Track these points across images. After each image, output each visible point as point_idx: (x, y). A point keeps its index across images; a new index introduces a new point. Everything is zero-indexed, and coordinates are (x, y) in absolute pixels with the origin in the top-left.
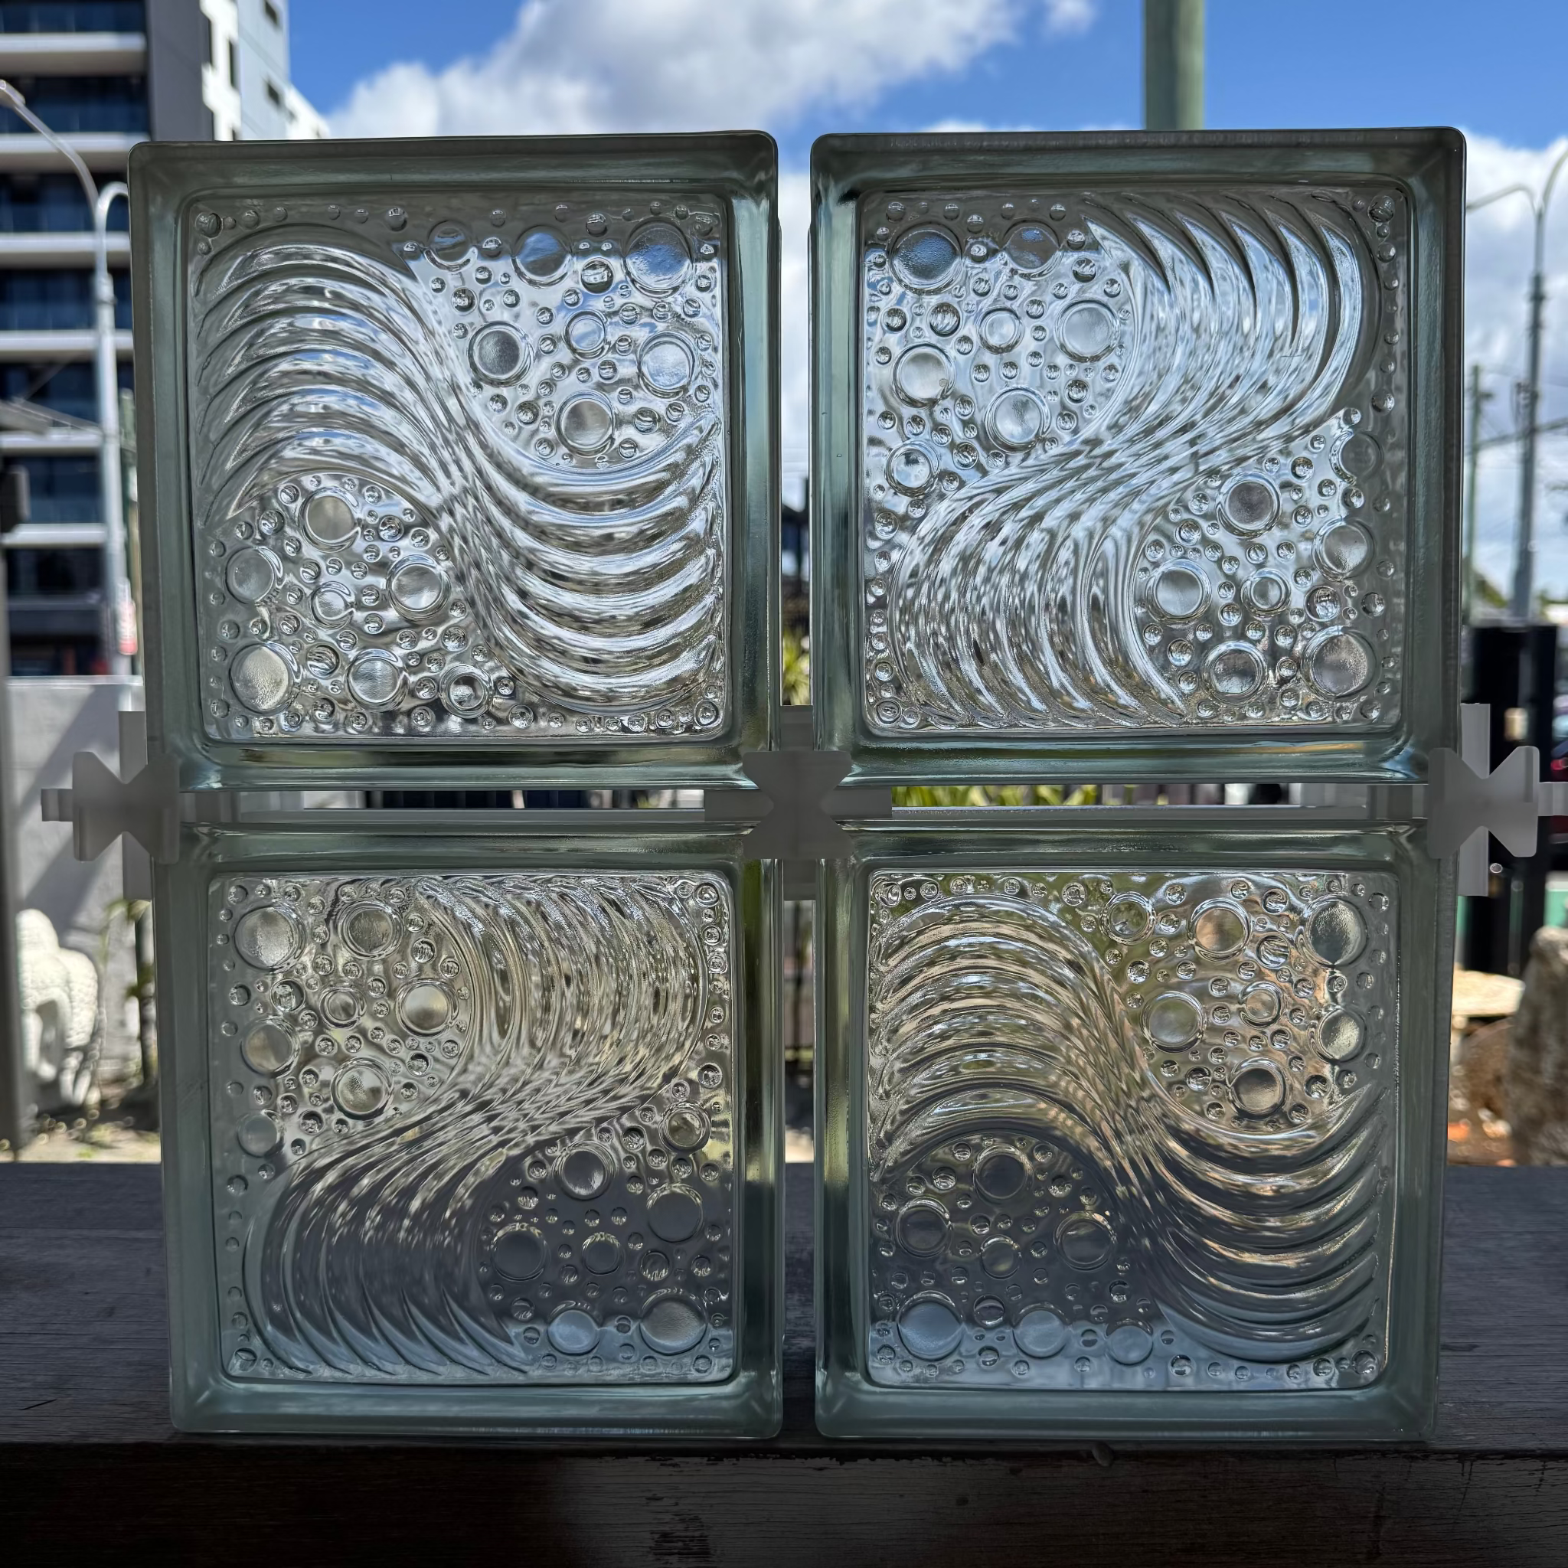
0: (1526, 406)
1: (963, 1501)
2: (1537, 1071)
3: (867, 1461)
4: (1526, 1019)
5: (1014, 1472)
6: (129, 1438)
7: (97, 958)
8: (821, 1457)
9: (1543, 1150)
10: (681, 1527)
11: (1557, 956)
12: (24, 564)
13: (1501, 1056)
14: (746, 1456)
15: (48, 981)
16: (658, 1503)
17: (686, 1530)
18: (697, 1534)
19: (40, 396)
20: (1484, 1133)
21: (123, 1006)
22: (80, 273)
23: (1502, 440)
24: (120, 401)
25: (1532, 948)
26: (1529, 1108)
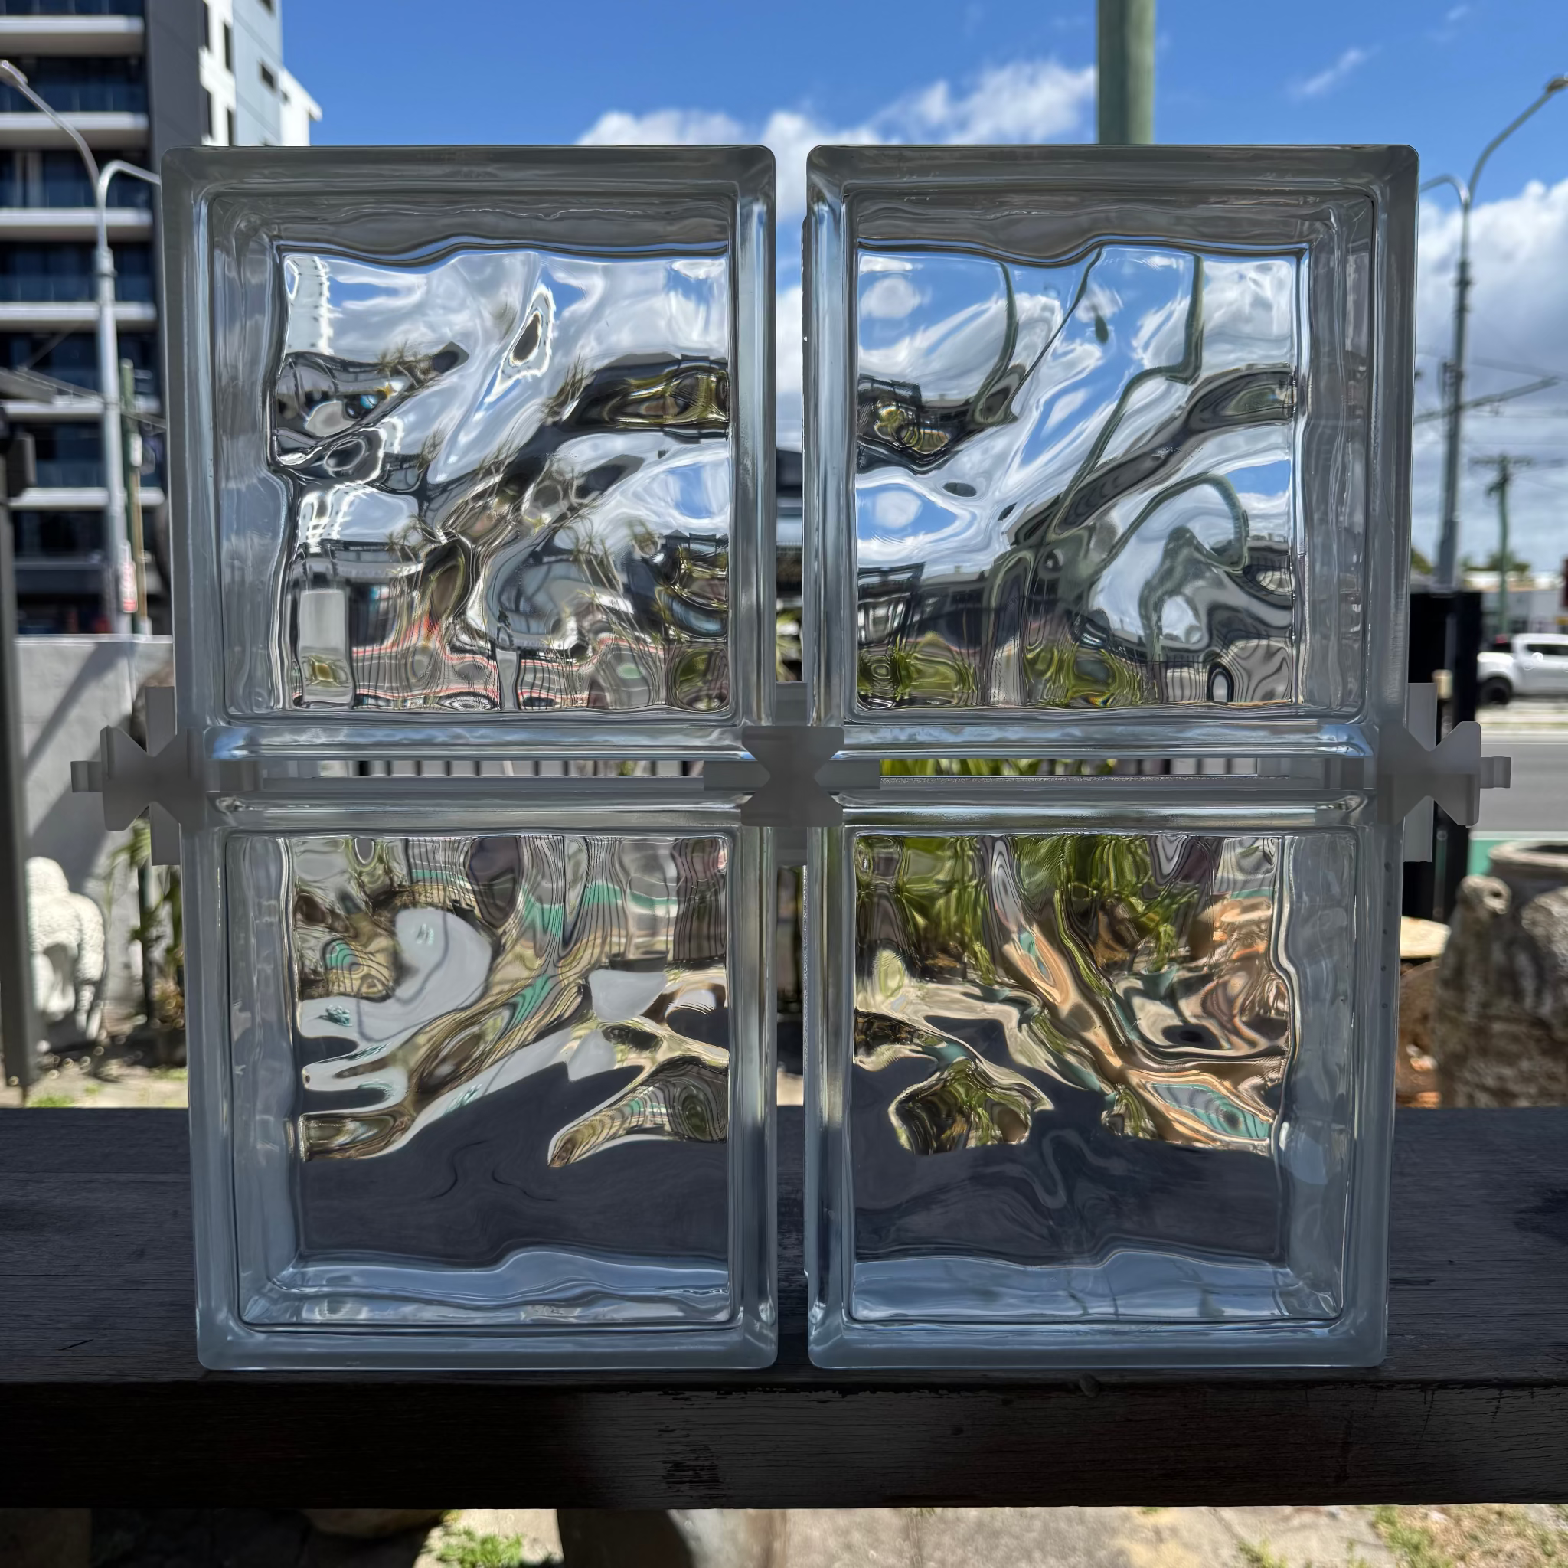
0: (1452, 385)
1: (958, 1431)
2: (1461, 1010)
3: (868, 1393)
4: (1452, 960)
5: (1006, 1403)
6: (165, 1378)
7: (101, 903)
8: (824, 1390)
9: (1467, 1083)
10: (693, 1456)
11: (1481, 901)
12: (29, 526)
13: (1428, 995)
14: (753, 1390)
15: (55, 926)
16: (672, 1435)
17: (697, 1459)
18: (707, 1463)
19: (43, 364)
20: (1411, 1067)
21: (127, 949)
22: (82, 246)
23: (1429, 416)
24: (120, 370)
25: (1459, 895)
26: (1454, 1045)
